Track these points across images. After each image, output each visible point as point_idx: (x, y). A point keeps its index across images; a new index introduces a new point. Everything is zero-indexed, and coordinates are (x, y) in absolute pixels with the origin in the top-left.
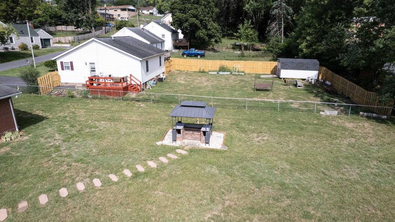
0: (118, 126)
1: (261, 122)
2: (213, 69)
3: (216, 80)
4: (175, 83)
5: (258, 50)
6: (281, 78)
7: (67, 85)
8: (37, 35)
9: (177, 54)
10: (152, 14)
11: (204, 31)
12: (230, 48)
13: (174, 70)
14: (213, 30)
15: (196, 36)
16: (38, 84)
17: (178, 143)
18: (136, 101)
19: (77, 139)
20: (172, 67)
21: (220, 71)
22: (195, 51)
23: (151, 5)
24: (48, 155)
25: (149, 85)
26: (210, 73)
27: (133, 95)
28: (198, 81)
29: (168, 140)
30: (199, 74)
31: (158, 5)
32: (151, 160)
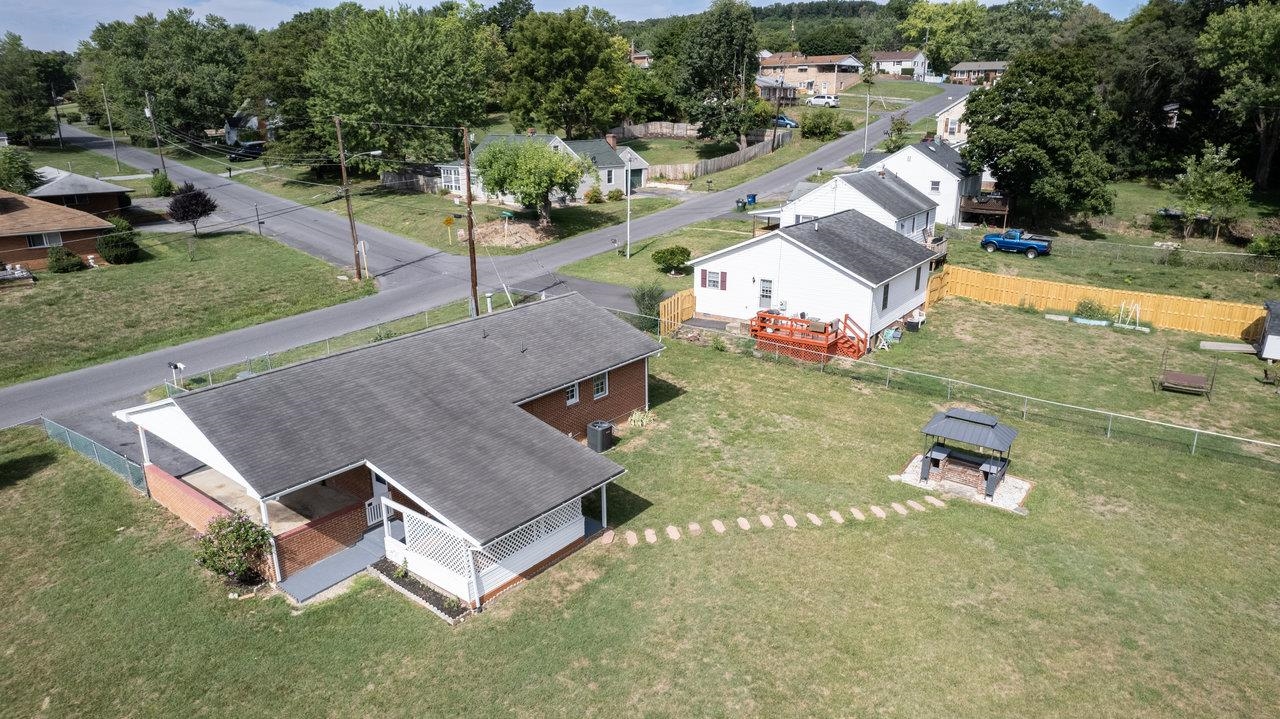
0: (816, 430)
1: (1130, 474)
2: (1060, 307)
3: (1058, 343)
4: (947, 340)
5: (1241, 242)
6: (1266, 360)
7: (708, 319)
8: (620, 164)
9: (968, 239)
10: (908, 72)
11: (1059, 179)
12: (1142, 226)
13: (950, 297)
14: (1089, 178)
15: (1032, 192)
16: (658, 314)
17: (931, 485)
18: (854, 378)
19: (746, 443)
20: (946, 289)
21: (1078, 314)
22: (1020, 239)
23: (908, 40)
24: (703, 462)
25: (884, 342)
26: (1048, 316)
27: (846, 362)
28: (1008, 339)
29: (911, 476)
30: (1018, 317)
31: (930, 43)
32: (878, 504)
